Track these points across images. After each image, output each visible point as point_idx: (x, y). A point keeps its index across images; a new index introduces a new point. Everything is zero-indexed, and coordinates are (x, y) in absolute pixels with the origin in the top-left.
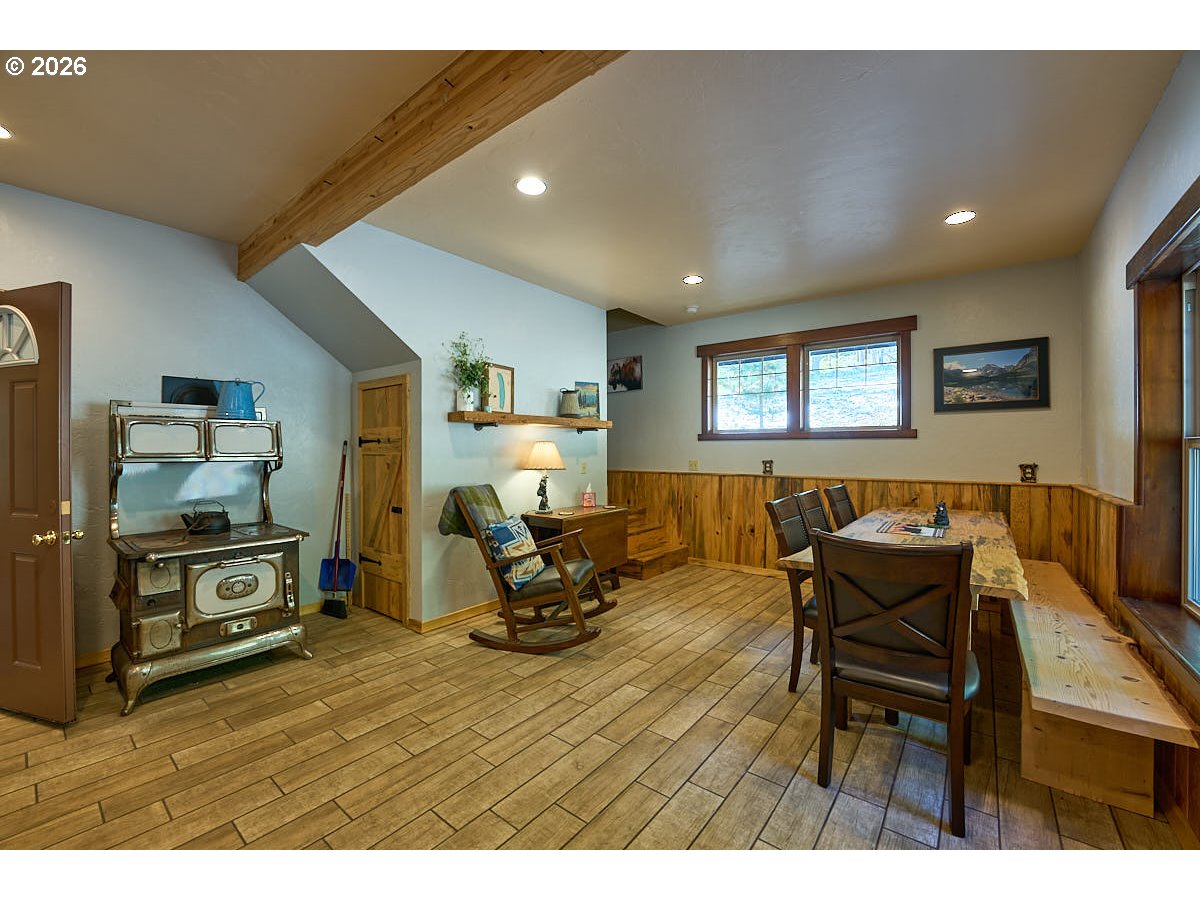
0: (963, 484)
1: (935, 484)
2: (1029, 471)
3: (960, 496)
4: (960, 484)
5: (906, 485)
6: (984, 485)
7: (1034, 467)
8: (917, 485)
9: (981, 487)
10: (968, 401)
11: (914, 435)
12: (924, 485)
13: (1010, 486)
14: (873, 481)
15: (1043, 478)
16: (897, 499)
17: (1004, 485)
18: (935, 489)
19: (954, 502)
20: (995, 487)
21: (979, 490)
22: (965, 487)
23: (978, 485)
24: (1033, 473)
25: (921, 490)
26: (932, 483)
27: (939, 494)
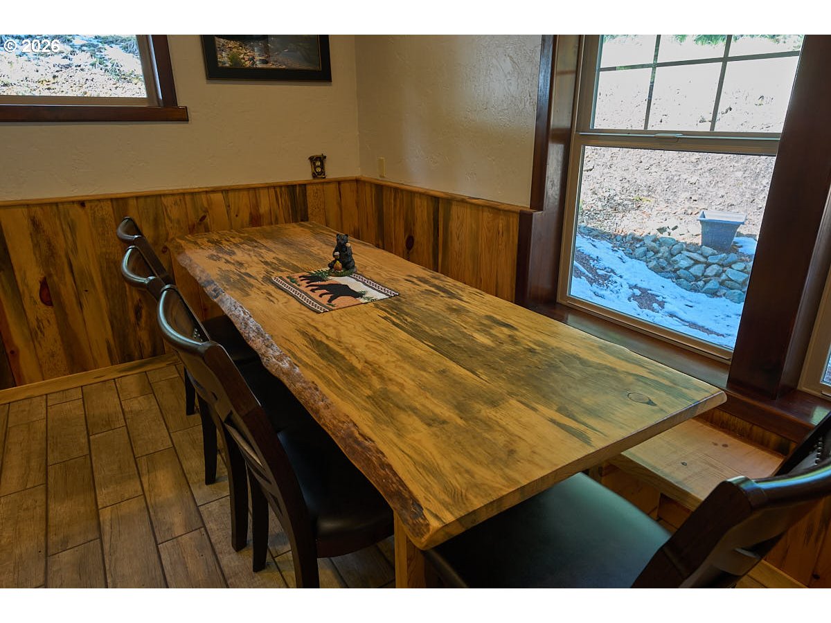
0: (259, 188)
1: (226, 191)
2: (318, 161)
3: (257, 206)
4: (254, 189)
5: (188, 198)
6: (281, 187)
7: (322, 159)
8: (203, 196)
9: (278, 190)
10: (248, 64)
11: (181, 116)
12: (212, 196)
13: (305, 185)
14: (137, 198)
15: (332, 172)
16: (178, 222)
17: (299, 185)
18: (226, 199)
19: (251, 214)
20: (291, 188)
21: (276, 192)
22: (262, 191)
23: (274, 187)
24: (322, 166)
25: (210, 203)
26: (222, 191)
27: (232, 207)
